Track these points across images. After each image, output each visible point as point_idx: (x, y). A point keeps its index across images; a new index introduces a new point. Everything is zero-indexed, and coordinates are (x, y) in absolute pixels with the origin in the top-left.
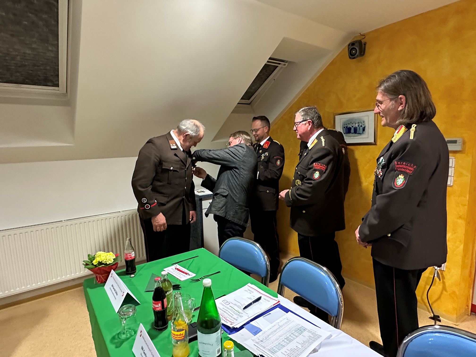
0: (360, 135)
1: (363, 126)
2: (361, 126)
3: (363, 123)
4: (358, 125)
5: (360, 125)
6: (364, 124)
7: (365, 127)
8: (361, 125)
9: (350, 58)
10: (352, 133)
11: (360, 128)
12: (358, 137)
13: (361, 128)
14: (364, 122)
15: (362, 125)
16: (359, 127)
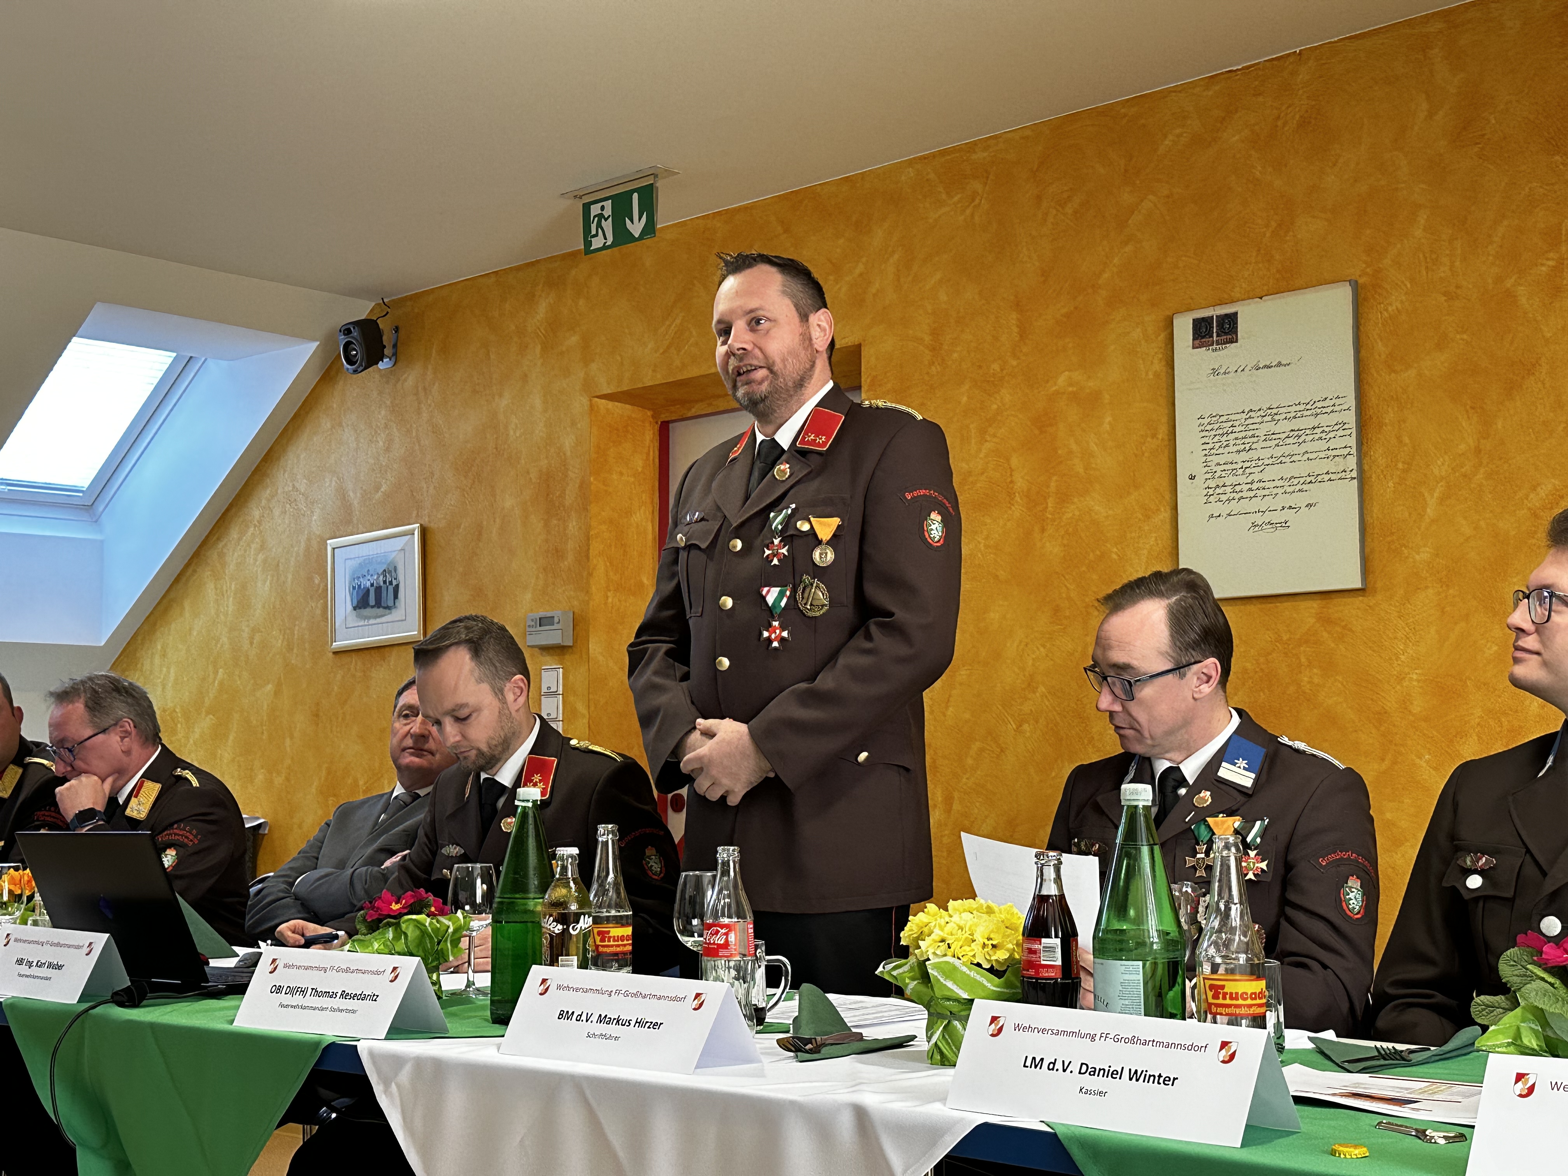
0: (389, 614)
1: (394, 583)
2: (391, 583)
3: (393, 574)
4: (385, 579)
6: (395, 576)
8: (390, 579)
9: (347, 370)
10: (372, 607)
12: (384, 619)
13: (391, 588)
14: (395, 569)
15: (393, 579)
16: (386, 586)
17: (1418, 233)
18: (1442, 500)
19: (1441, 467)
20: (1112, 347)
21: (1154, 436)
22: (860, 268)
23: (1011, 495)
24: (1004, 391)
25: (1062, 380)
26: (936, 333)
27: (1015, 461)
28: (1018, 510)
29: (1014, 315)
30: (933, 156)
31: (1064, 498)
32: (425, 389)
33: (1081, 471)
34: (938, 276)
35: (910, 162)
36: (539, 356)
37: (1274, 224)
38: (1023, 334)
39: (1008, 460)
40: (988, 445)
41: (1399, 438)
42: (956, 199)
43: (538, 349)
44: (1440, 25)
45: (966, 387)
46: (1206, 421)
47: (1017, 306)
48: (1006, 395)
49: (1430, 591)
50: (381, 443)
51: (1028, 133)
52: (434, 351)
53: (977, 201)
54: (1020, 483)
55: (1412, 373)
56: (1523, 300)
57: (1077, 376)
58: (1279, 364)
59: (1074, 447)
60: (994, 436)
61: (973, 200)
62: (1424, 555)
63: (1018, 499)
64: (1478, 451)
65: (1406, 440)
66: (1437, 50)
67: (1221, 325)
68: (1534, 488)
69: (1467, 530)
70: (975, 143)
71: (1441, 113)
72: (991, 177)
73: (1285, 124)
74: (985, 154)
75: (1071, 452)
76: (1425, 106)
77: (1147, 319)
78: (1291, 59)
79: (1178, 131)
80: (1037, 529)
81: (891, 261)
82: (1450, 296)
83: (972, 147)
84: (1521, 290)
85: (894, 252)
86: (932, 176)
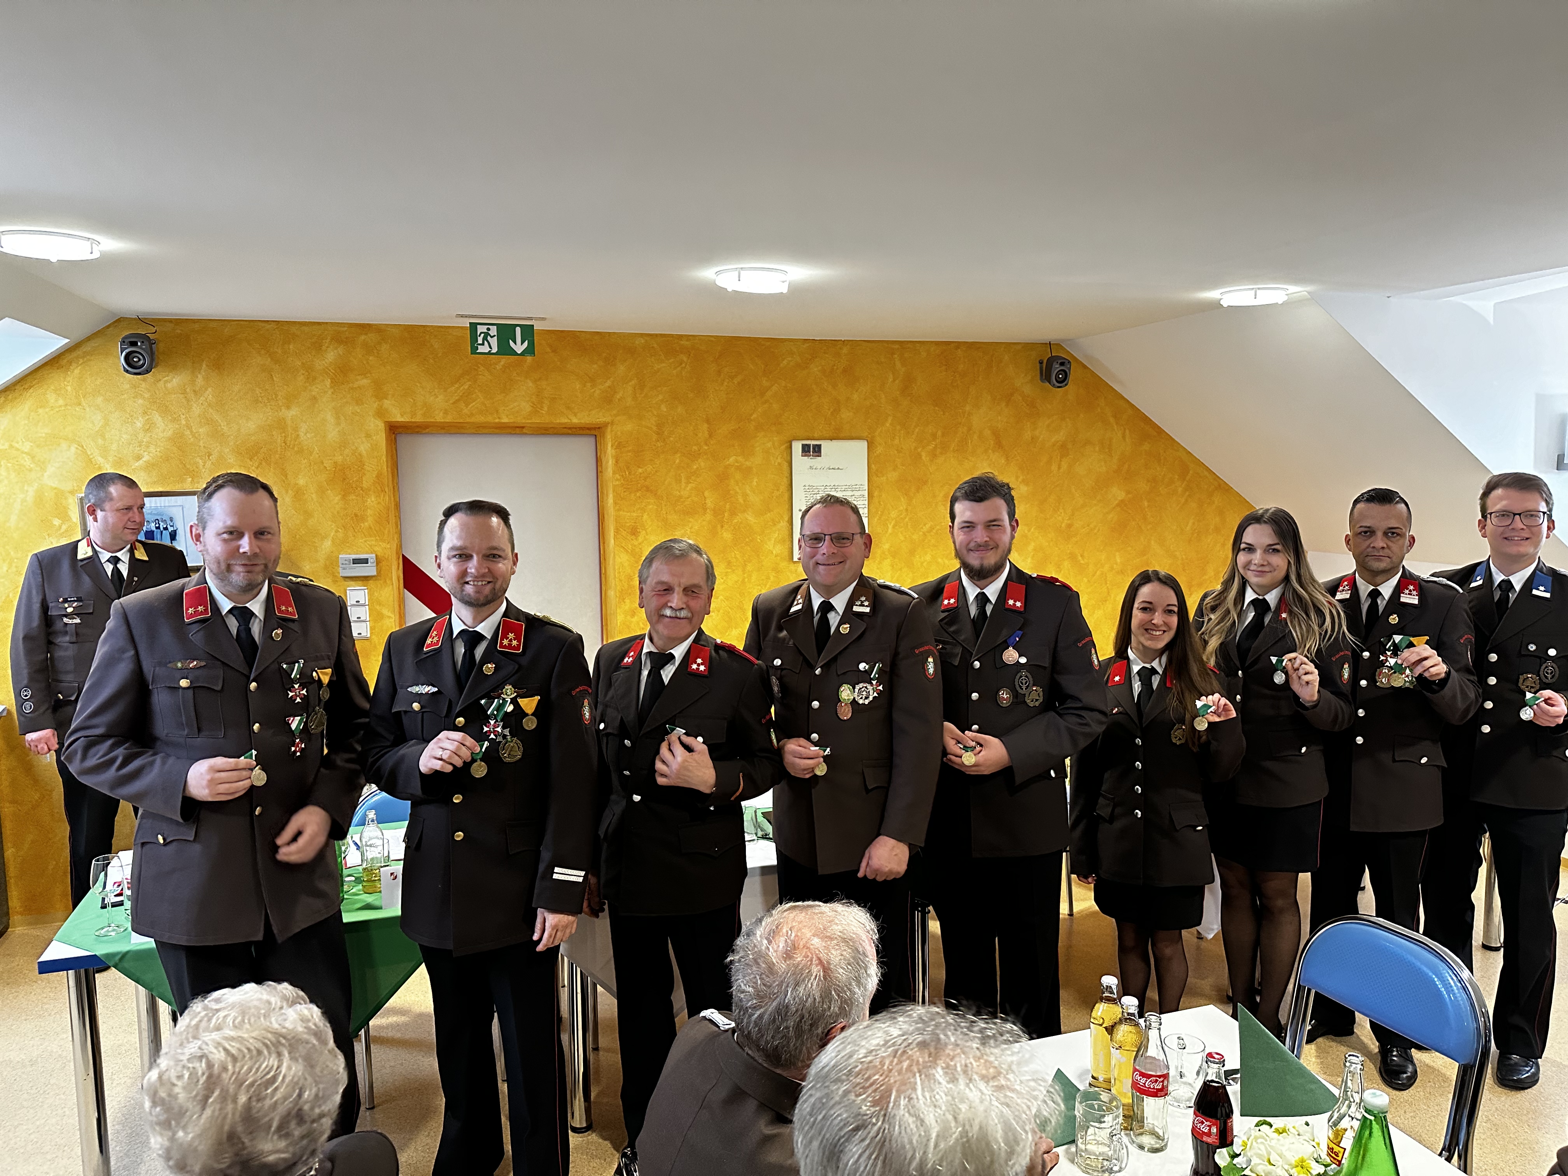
1: (171, 529)
2: (166, 529)
3: (169, 522)
4: (157, 525)
5: (162, 525)
6: (172, 524)
7: (175, 532)
8: (165, 526)
9: (127, 371)
11: (162, 532)
13: (166, 534)
14: (171, 519)
15: (168, 526)
16: (159, 530)
17: (888, 425)
18: (894, 527)
19: (894, 514)
20: (758, 449)
21: (778, 490)
22: (609, 383)
23: (705, 509)
24: (700, 460)
25: (732, 459)
26: (660, 426)
27: (706, 494)
28: (709, 516)
29: (706, 425)
30: (657, 335)
31: (733, 513)
32: (194, 391)
33: (742, 502)
34: (661, 397)
35: (642, 335)
36: (328, 386)
37: (832, 410)
38: (711, 436)
39: (703, 493)
40: (690, 486)
41: (879, 502)
42: (670, 361)
43: (328, 382)
44: (897, 346)
45: (679, 455)
46: (807, 488)
47: (708, 421)
48: (702, 463)
49: (889, 560)
50: (139, 424)
51: (712, 339)
52: (204, 366)
53: (683, 365)
54: (709, 503)
55: (885, 478)
56: (923, 458)
57: (740, 458)
58: (838, 469)
59: (738, 490)
60: (695, 481)
61: (681, 364)
62: (886, 546)
63: (708, 510)
64: (907, 510)
65: (882, 503)
66: (896, 356)
67: (814, 449)
68: (925, 525)
69: (902, 538)
70: (681, 336)
71: (897, 382)
72: (692, 355)
73: (837, 368)
74: (688, 343)
75: (738, 493)
76: (891, 376)
77: (775, 439)
78: (840, 342)
79: (790, 359)
80: (719, 526)
81: (630, 384)
82: (899, 451)
83: (680, 337)
84: (923, 454)
85: (631, 380)
86: (655, 346)
